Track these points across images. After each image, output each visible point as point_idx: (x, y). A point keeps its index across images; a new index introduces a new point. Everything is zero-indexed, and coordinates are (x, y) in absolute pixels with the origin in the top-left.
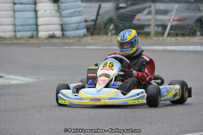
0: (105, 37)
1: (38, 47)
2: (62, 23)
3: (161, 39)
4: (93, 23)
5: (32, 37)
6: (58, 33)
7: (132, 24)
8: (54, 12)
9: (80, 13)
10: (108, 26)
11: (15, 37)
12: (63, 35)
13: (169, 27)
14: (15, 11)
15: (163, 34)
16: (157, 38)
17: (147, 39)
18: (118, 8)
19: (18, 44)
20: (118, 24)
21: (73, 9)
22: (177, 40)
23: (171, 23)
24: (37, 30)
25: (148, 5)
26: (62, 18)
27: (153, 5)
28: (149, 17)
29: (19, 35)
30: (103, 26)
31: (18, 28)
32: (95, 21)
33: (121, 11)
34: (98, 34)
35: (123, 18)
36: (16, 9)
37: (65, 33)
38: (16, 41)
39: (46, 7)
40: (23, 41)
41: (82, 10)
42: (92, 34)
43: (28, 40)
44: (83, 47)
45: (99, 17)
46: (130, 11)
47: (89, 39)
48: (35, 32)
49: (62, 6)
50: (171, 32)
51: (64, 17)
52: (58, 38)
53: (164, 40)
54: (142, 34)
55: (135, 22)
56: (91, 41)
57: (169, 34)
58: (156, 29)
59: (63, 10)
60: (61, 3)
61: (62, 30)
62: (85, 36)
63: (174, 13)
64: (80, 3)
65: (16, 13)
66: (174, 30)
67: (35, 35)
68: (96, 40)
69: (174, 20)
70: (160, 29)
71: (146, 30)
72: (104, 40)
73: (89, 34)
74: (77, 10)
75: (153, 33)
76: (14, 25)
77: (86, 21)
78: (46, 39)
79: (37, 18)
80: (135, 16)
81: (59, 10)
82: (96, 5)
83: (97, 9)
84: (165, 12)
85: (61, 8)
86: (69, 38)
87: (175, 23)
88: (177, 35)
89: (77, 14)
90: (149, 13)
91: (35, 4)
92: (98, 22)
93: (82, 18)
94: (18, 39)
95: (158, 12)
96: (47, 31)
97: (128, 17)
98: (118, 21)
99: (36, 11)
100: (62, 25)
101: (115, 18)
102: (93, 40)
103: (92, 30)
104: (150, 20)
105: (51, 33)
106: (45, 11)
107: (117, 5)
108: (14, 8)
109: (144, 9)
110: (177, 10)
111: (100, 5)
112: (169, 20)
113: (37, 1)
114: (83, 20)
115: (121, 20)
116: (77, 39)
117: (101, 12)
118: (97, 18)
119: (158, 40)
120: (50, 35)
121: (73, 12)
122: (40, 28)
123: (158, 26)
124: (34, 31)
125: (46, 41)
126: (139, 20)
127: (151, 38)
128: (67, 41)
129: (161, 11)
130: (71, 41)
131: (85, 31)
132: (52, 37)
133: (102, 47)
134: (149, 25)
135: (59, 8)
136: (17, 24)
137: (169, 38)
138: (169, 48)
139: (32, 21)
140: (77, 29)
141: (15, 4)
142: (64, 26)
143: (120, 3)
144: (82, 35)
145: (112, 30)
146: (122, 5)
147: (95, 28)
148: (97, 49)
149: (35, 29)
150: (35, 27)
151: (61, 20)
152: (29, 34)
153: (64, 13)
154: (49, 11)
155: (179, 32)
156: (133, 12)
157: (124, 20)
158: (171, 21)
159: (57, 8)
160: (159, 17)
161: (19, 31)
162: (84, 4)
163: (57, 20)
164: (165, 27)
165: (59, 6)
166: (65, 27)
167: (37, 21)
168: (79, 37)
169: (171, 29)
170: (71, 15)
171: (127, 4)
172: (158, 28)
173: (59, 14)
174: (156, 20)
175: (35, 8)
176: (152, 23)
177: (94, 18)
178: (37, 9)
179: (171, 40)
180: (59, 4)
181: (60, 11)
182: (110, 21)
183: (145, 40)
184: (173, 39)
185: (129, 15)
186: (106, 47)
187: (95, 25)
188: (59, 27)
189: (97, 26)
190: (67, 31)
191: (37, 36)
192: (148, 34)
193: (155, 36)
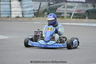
0: (43, 18)
1: (11, 22)
2: (22, 11)
3: (69, 19)
4: (37, 11)
5: (8, 17)
6: (21, 16)
7: (56, 12)
8: (19, 6)
9: (31, 6)
10: (44, 13)
11: (0, 17)
12: (23, 16)
13: (73, 14)
15: (70, 17)
16: (67, 19)
17: (62, 19)
18: (49, 5)
19: (1, 20)
20: (49, 12)
21: (28, 4)
22: (76, 20)
23: (74, 12)
24: (11, 14)
25: (63, 3)
26: (22, 8)
27: (66, 3)
28: (64, 9)
29: (2, 16)
30: (42, 13)
32: (38, 10)
33: (51, 6)
34: (40, 17)
35: (52, 9)
36: (1, 4)
37: (24, 16)
39: (15, 3)
40: (4, 19)
41: (32, 5)
42: (37, 17)
43: (6, 19)
44: (32, 23)
45: (40, 9)
46: (55, 6)
47: (35, 19)
48: (10, 15)
49: (23, 3)
50: (74, 16)
51: (23, 8)
52: (21, 18)
53: (70, 20)
54: (60, 17)
55: (57, 11)
56: (36, 20)
57: (73, 17)
58: (67, 15)
59: (23, 5)
60: (22, 1)
61: (23, 14)
62: (33, 17)
63: (75, 7)
64: (31, 2)
65: (1, 6)
66: (75, 16)
67: (10, 16)
68: (38, 19)
69: (75, 11)
70: (69, 15)
71: (62, 15)
72: (42, 20)
73: (35, 16)
74: (30, 5)
75: (65, 17)
77: (34, 10)
78: (15, 18)
79: (11, 8)
80: (57, 8)
81: (21, 5)
82: (39, 3)
83: (39, 5)
84: (71, 7)
85: (22, 4)
86: (26, 18)
87: (76, 12)
88: (77, 18)
89: (30, 7)
90: (64, 7)
91: (10, 1)
92: (40, 11)
93: (32, 9)
94: (2, 18)
95: (68, 7)
97: (54, 9)
98: (49, 11)
100: (22, 12)
101: (48, 9)
102: (37, 19)
103: (36, 15)
104: (64, 11)
105: (17, 15)
106: (15, 5)
107: (49, 3)
109: (62, 5)
110: (77, 6)
112: (73, 11)
114: (33, 10)
115: (50, 10)
116: (29, 19)
117: (41, 6)
118: (39, 9)
119: (67, 20)
120: (17, 16)
121: (27, 6)
122: (12, 13)
123: (68, 13)
124: (9, 14)
126: (59, 10)
127: (64, 19)
128: (25, 19)
129: (69, 6)
130: (27, 19)
131: (33, 15)
132: (18, 17)
133: (41, 23)
134: (64, 13)
135: (21, 4)
136: (1, 11)
137: (73, 19)
138: (73, 24)
139: (9, 10)
140: (30, 14)
141: (0, 1)
142: (23, 12)
143: (50, 2)
144: (32, 17)
145: (46, 15)
146: (51, 3)
147: (38, 14)
148: (39, 24)
149: (10, 14)
150: (10, 12)
151: (22, 9)
152: (7, 16)
153: (24, 6)
154: (16, 5)
155: (78, 17)
156: (56, 7)
157: (52, 10)
158: (74, 11)
160: (69, 9)
161: (2, 14)
162: (33, 2)
163: (20, 9)
164: (71, 14)
165: (21, 3)
166: (24, 13)
167: (11, 10)
168: (30, 18)
169: (74, 15)
170: (27, 7)
171: (54, 3)
172: (68, 14)
174: (67, 11)
175: (10, 3)
176: (65, 12)
177: (38, 9)
178: (11, 4)
179: (74, 20)
180: (22, 2)
181: (22, 5)
182: (45, 10)
183: (62, 20)
184: (75, 20)
185: (55, 8)
186: (43, 23)
187: (38, 12)
188: (21, 13)
189: (39, 13)
190: (25, 15)
191: (11, 17)
192: (63, 17)
193: (67, 18)
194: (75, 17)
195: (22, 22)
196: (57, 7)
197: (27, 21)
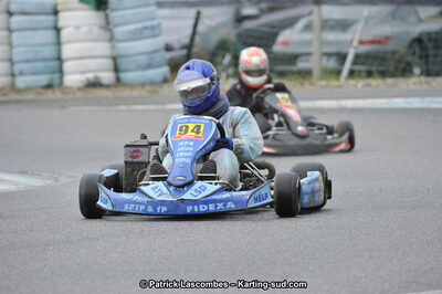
1: (63, 107)
2: (115, 55)
3: (334, 83)
4: (184, 52)
5: (49, 86)
6: (107, 77)
7: (271, 52)
8: (97, 31)
9: (154, 31)
10: (218, 59)
11: (13, 88)
12: (118, 79)
13: (350, 58)
14: (10, 31)
15: (338, 73)
16: (324, 83)
17: (302, 84)
18: (240, 19)
19: (18, 102)
21: (138, 22)
22: (368, 85)
23: (355, 48)
24: (61, 71)
25: (304, 9)
26: (114, 43)
27: (315, 9)
28: (308, 36)
29: (21, 82)
31: (18, 67)
32: (189, 47)
33: (248, 25)
35: (251, 41)
36: (13, 26)
38: (15, 97)
39: (78, 21)
40: (30, 96)
41: (159, 25)
43: (41, 94)
44: (160, 107)
45: (197, 39)
46: (266, 25)
48: (57, 76)
49: (115, 16)
50: (357, 68)
51: (118, 41)
52: (107, 86)
53: (338, 87)
54: (293, 73)
55: (277, 48)
57: (352, 74)
58: (324, 61)
59: (116, 25)
60: (113, 10)
61: (116, 69)
62: (165, 81)
63: (359, 26)
64: (153, 8)
65: (15, 35)
66: (363, 64)
67: (56, 81)
69: (361, 43)
70: (332, 63)
71: (301, 65)
74: (148, 24)
75: (316, 73)
76: (10, 60)
77: (168, 48)
78: (79, 89)
79: (59, 44)
80: (276, 35)
81: (107, 26)
82: (192, 12)
83: (191, 22)
84: (344, 25)
85: (111, 20)
86: (131, 86)
87: (364, 49)
88: (370, 74)
89: (147, 33)
90: (308, 28)
91: (56, 13)
92: (195, 50)
93: (160, 42)
94: (18, 91)
95: (327, 25)
96: (83, 72)
97: (261, 39)
98: (240, 47)
99: (58, 30)
100: (114, 59)
101: (233, 39)
104: (309, 43)
105: (91, 76)
106: (77, 28)
107: (237, 12)
108: (8, 23)
109: (296, 19)
111: (199, 13)
112: (351, 41)
113: (59, 8)
114: (162, 46)
115: (245, 44)
116: (148, 88)
117: (201, 28)
118: (192, 40)
119: (327, 86)
120: (88, 80)
121: (136, 30)
122: (67, 66)
123: (328, 55)
124: (53, 72)
125: (80, 95)
126: (285, 43)
127: (312, 84)
128: (126, 93)
129: (331, 23)
130: (136, 93)
131: (165, 70)
132: (94, 84)
134: (309, 54)
135: (107, 22)
136: (15, 58)
137: (352, 82)
139: (49, 52)
140: (149, 66)
141: (10, 14)
142: (119, 60)
143: (244, 7)
144: (160, 79)
145: (229, 66)
146: (248, 10)
149: (57, 69)
150: (55, 64)
151: (113, 48)
152: (43, 79)
153: (119, 31)
154: (85, 29)
155: (374, 69)
156: (273, 27)
158: (355, 43)
159: (102, 22)
160: (330, 36)
161: (22, 74)
162: (165, 12)
163: (102, 48)
164: (342, 57)
165: (107, 17)
166: (123, 63)
167: (59, 51)
168: (153, 83)
169: (355, 62)
170: (137, 35)
171: (259, 9)
172: (328, 60)
173: (107, 35)
174: (323, 43)
175: (56, 21)
176: (314, 49)
177: (186, 41)
178: (60, 24)
179: (355, 86)
180: (108, 12)
181: (110, 27)
182: (222, 47)
183: (299, 87)
184: (361, 83)
185: (264, 32)
187: (189, 56)
188: (109, 63)
190: (127, 71)
191: (61, 83)
192: (306, 74)
193: (321, 78)
194: (360, 72)
195: (114, 108)
196: (275, 30)
197: (138, 101)
